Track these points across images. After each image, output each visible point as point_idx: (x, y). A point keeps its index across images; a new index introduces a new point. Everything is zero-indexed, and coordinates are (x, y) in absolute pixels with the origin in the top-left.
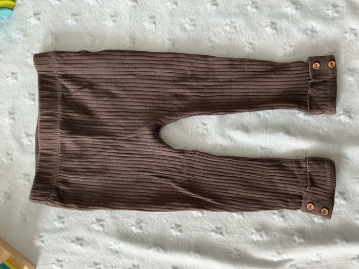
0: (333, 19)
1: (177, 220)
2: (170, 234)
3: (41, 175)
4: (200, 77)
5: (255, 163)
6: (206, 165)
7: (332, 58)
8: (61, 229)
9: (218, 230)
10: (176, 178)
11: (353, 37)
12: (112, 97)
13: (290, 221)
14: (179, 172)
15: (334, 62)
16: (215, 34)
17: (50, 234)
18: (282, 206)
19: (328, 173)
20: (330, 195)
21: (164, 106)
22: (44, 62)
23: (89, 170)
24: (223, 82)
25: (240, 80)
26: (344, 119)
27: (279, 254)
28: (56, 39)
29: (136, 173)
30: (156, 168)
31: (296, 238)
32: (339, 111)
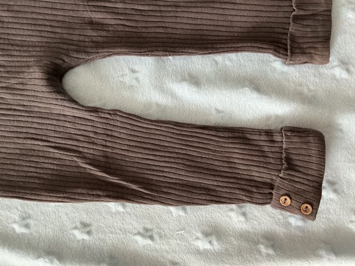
1: (85, 216)
2: (72, 237)
5: (206, 132)
6: (133, 133)
9: (147, 233)
10: (86, 150)
13: (255, 222)
14: (90, 143)
18: (244, 198)
19: (314, 151)
20: (315, 184)
21: (71, 37)
24: (164, 6)
26: (340, 73)
29: (21, 141)
30: (53, 134)
31: (262, 248)
32: (333, 60)
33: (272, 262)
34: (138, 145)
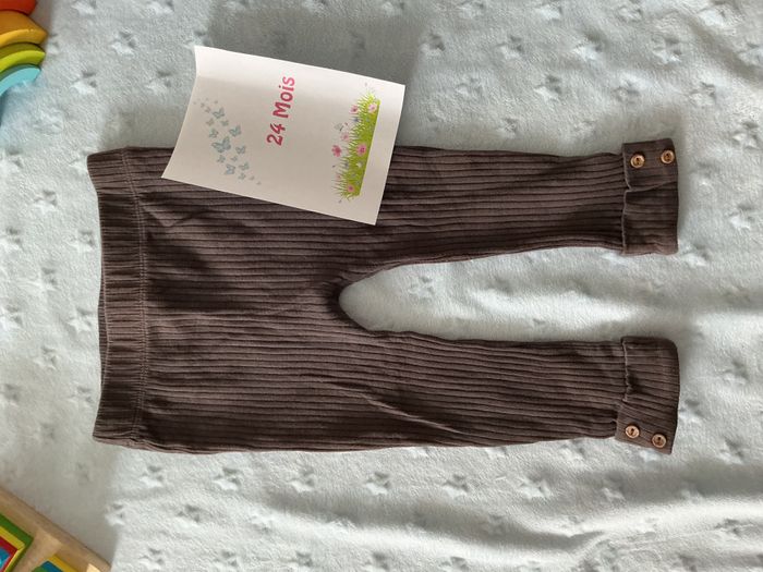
0: (669, 67)
1: (380, 465)
2: (366, 492)
3: (112, 390)
4: (414, 188)
5: (525, 351)
6: (431, 359)
7: (668, 145)
8: (156, 491)
9: (459, 482)
10: (375, 385)
11: (709, 102)
12: (245, 234)
13: (596, 460)
14: (379, 374)
15: (672, 153)
16: (439, 105)
17: (136, 502)
18: (580, 431)
19: (664, 367)
20: (668, 409)
22: (109, 171)
23: (207, 377)
24: (459, 197)
25: (491, 193)
26: (694, 260)
27: (576, 522)
28: (130, 124)
29: (296, 379)
30: (334, 368)
31: (607, 492)
32: (685, 245)
33: (622, 510)
34: (440, 373)
